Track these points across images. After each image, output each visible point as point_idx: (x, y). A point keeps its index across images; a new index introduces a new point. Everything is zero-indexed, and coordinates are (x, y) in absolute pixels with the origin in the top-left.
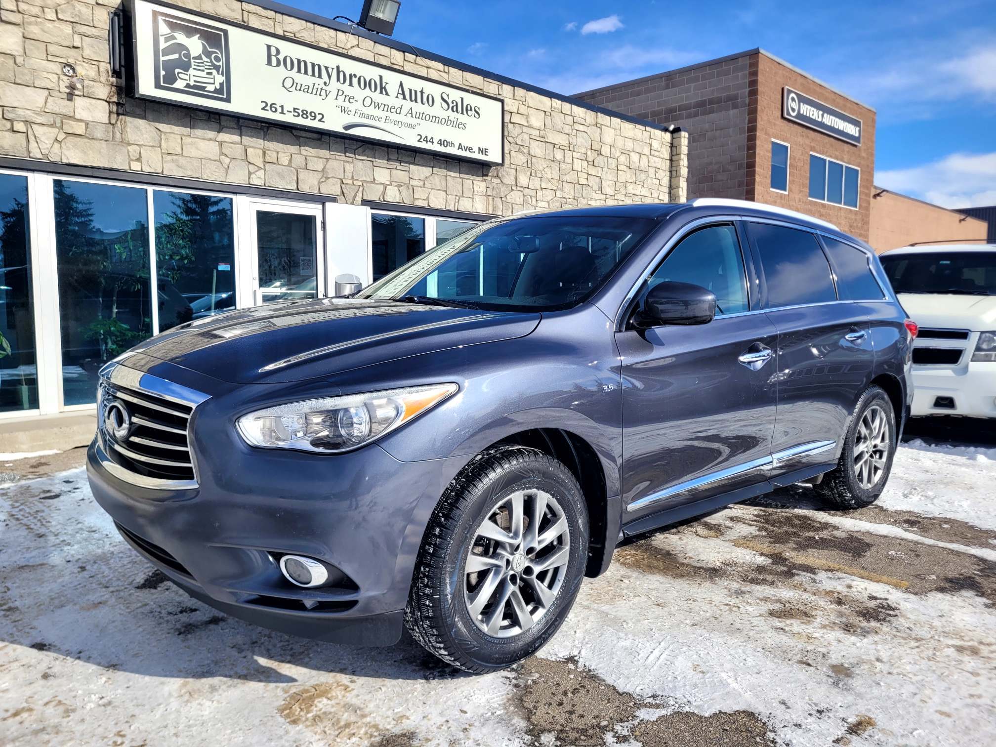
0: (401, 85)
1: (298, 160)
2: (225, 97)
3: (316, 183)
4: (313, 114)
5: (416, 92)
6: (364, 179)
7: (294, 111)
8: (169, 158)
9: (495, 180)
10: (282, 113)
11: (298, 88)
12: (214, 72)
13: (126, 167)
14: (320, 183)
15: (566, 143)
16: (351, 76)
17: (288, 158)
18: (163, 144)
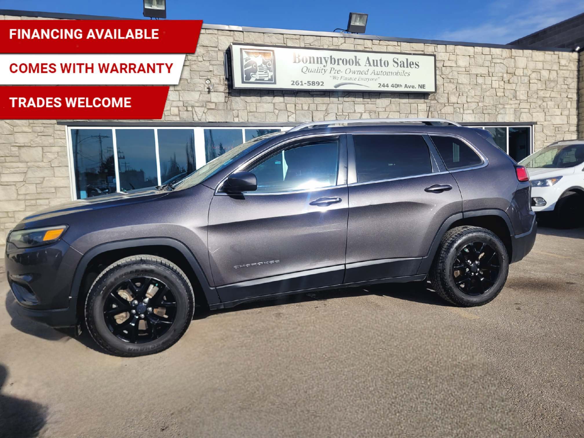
0: (368, 59)
1: (313, 107)
2: (274, 82)
3: (322, 117)
4: (318, 83)
5: (377, 61)
6: (349, 111)
7: (308, 83)
8: (251, 114)
9: (433, 101)
10: (302, 85)
11: (310, 71)
12: (268, 71)
13: (232, 121)
14: (324, 116)
15: (487, 72)
16: (338, 60)
17: (308, 106)
18: (248, 108)
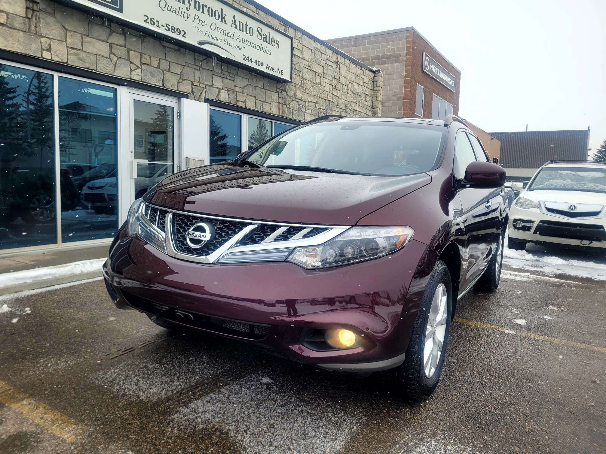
0: (234, 18)
1: (164, 64)
2: (118, 7)
3: (176, 83)
4: (178, 30)
5: (243, 24)
6: (206, 83)
7: (166, 26)
8: (73, 51)
9: (283, 93)
10: (158, 26)
11: (169, 9)
13: (40, 55)
14: (178, 83)
15: (322, 72)
16: (203, 6)
17: (158, 62)
18: (68, 40)
